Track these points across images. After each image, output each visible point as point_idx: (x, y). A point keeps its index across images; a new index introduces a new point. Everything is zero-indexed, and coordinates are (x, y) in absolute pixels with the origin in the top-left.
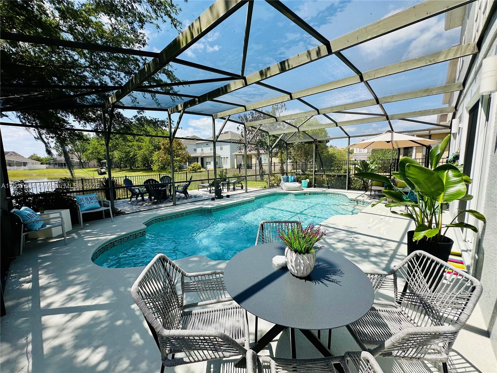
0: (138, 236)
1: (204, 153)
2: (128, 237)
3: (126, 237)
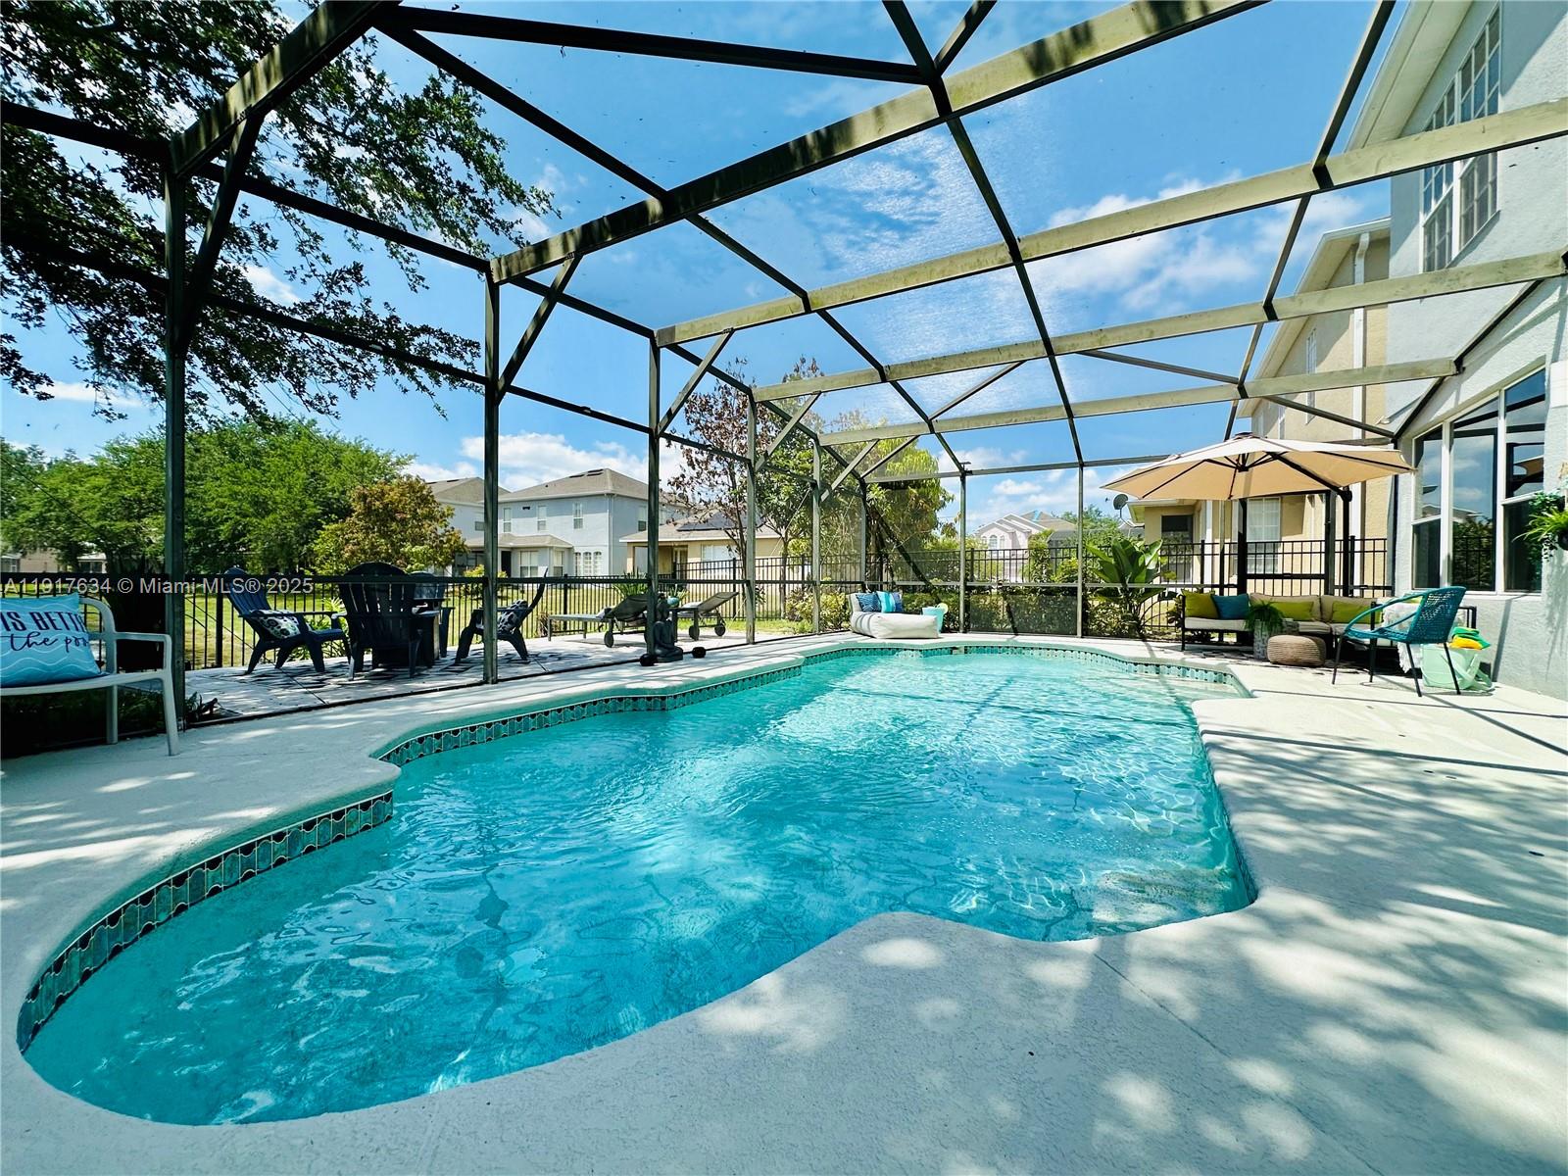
0: (350, 824)
1: (512, 538)
2: (295, 836)
3: (279, 837)
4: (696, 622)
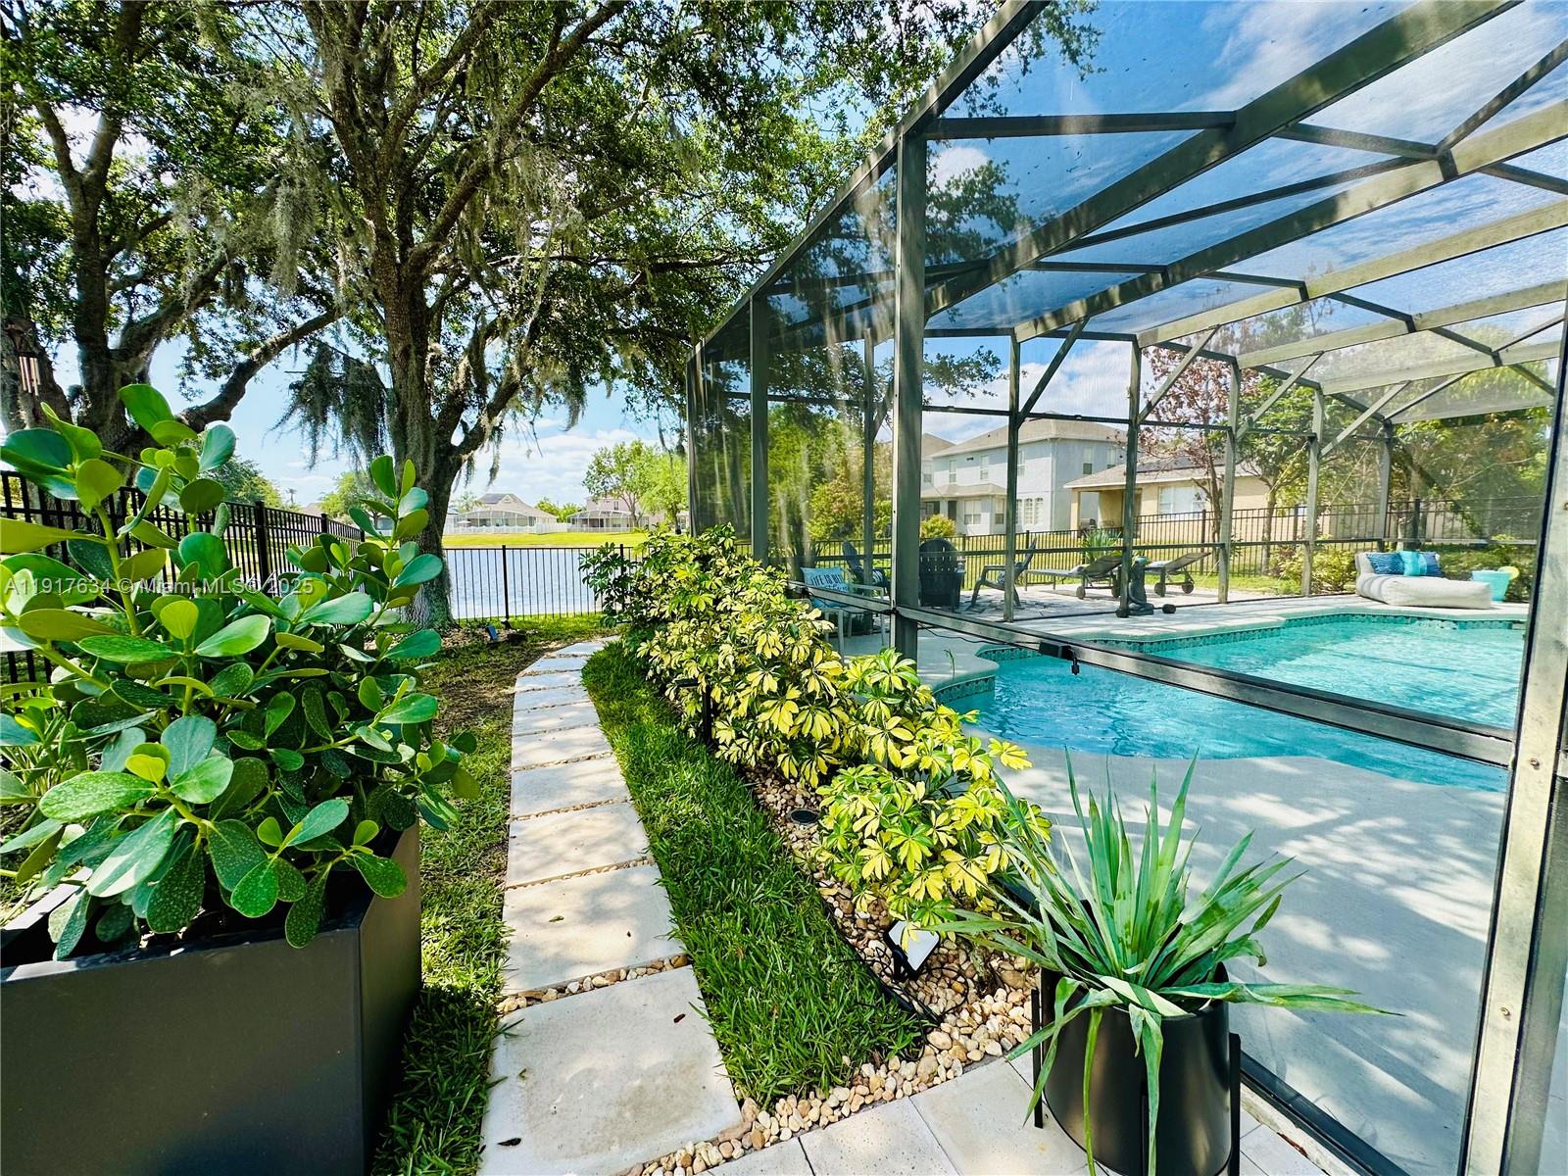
1: (957, 488)
4: (1163, 579)
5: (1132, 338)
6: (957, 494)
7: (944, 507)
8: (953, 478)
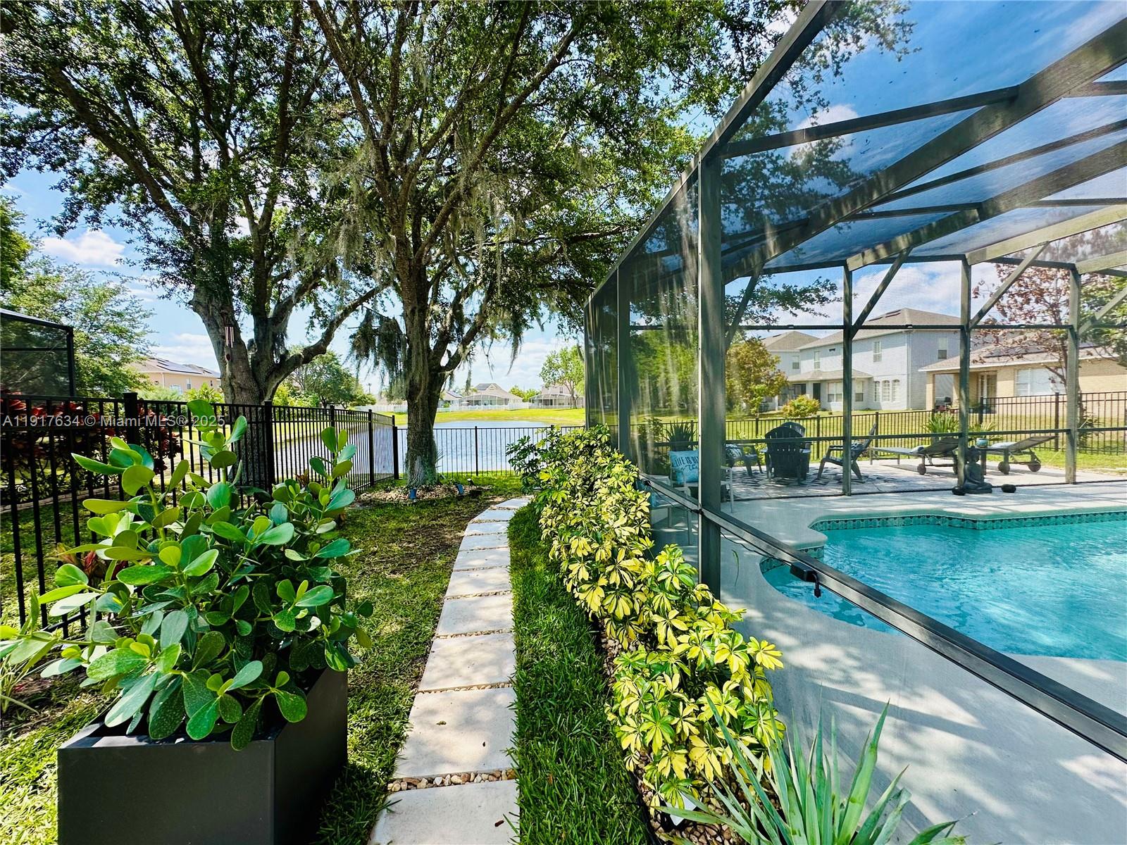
0: (810, 555)
1: (821, 373)
4: (1006, 459)
5: (961, 257)
6: (821, 378)
7: (810, 389)
8: (817, 365)
